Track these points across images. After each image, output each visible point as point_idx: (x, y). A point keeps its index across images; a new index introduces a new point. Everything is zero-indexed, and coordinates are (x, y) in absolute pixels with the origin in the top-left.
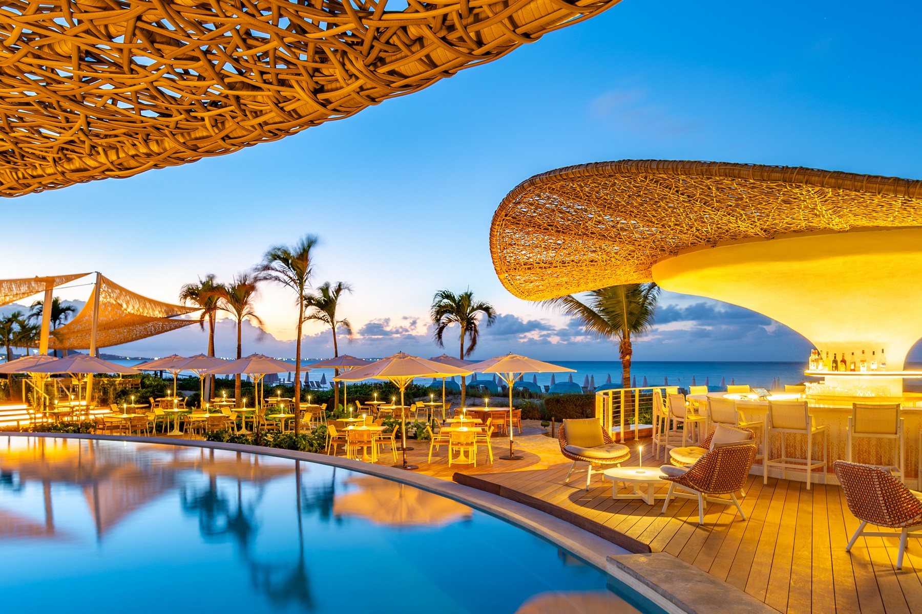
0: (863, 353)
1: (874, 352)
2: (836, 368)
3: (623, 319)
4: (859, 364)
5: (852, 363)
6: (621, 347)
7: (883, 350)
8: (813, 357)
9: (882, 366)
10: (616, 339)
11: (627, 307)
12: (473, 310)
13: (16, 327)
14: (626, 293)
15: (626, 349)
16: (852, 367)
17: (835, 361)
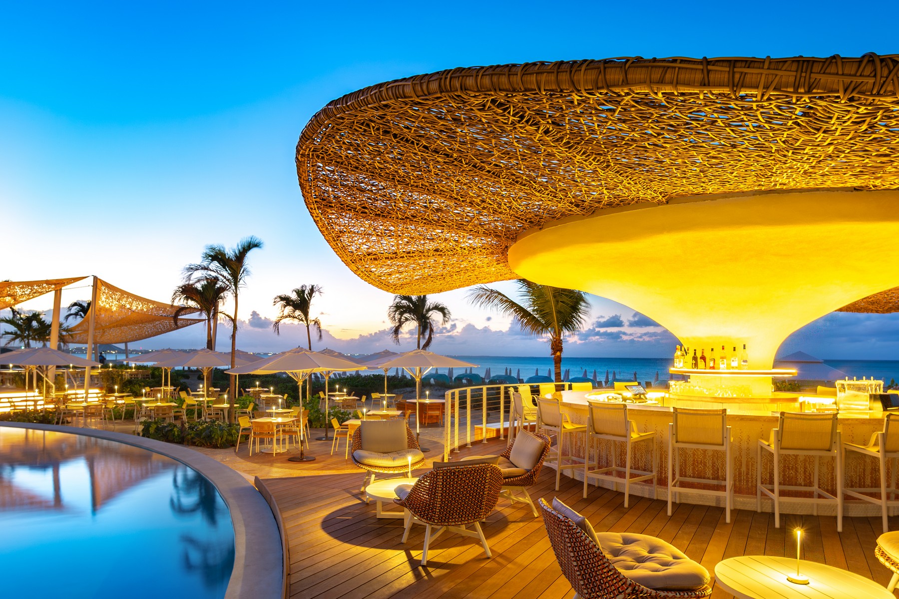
0: (723, 349)
1: (734, 348)
2: (696, 365)
3: (553, 317)
4: (718, 361)
5: (711, 360)
6: (552, 345)
7: (744, 346)
8: (678, 353)
9: (743, 363)
10: (548, 336)
11: (556, 306)
12: (429, 310)
13: (35, 324)
14: (553, 292)
15: (557, 346)
16: (712, 364)
17: (695, 358)
